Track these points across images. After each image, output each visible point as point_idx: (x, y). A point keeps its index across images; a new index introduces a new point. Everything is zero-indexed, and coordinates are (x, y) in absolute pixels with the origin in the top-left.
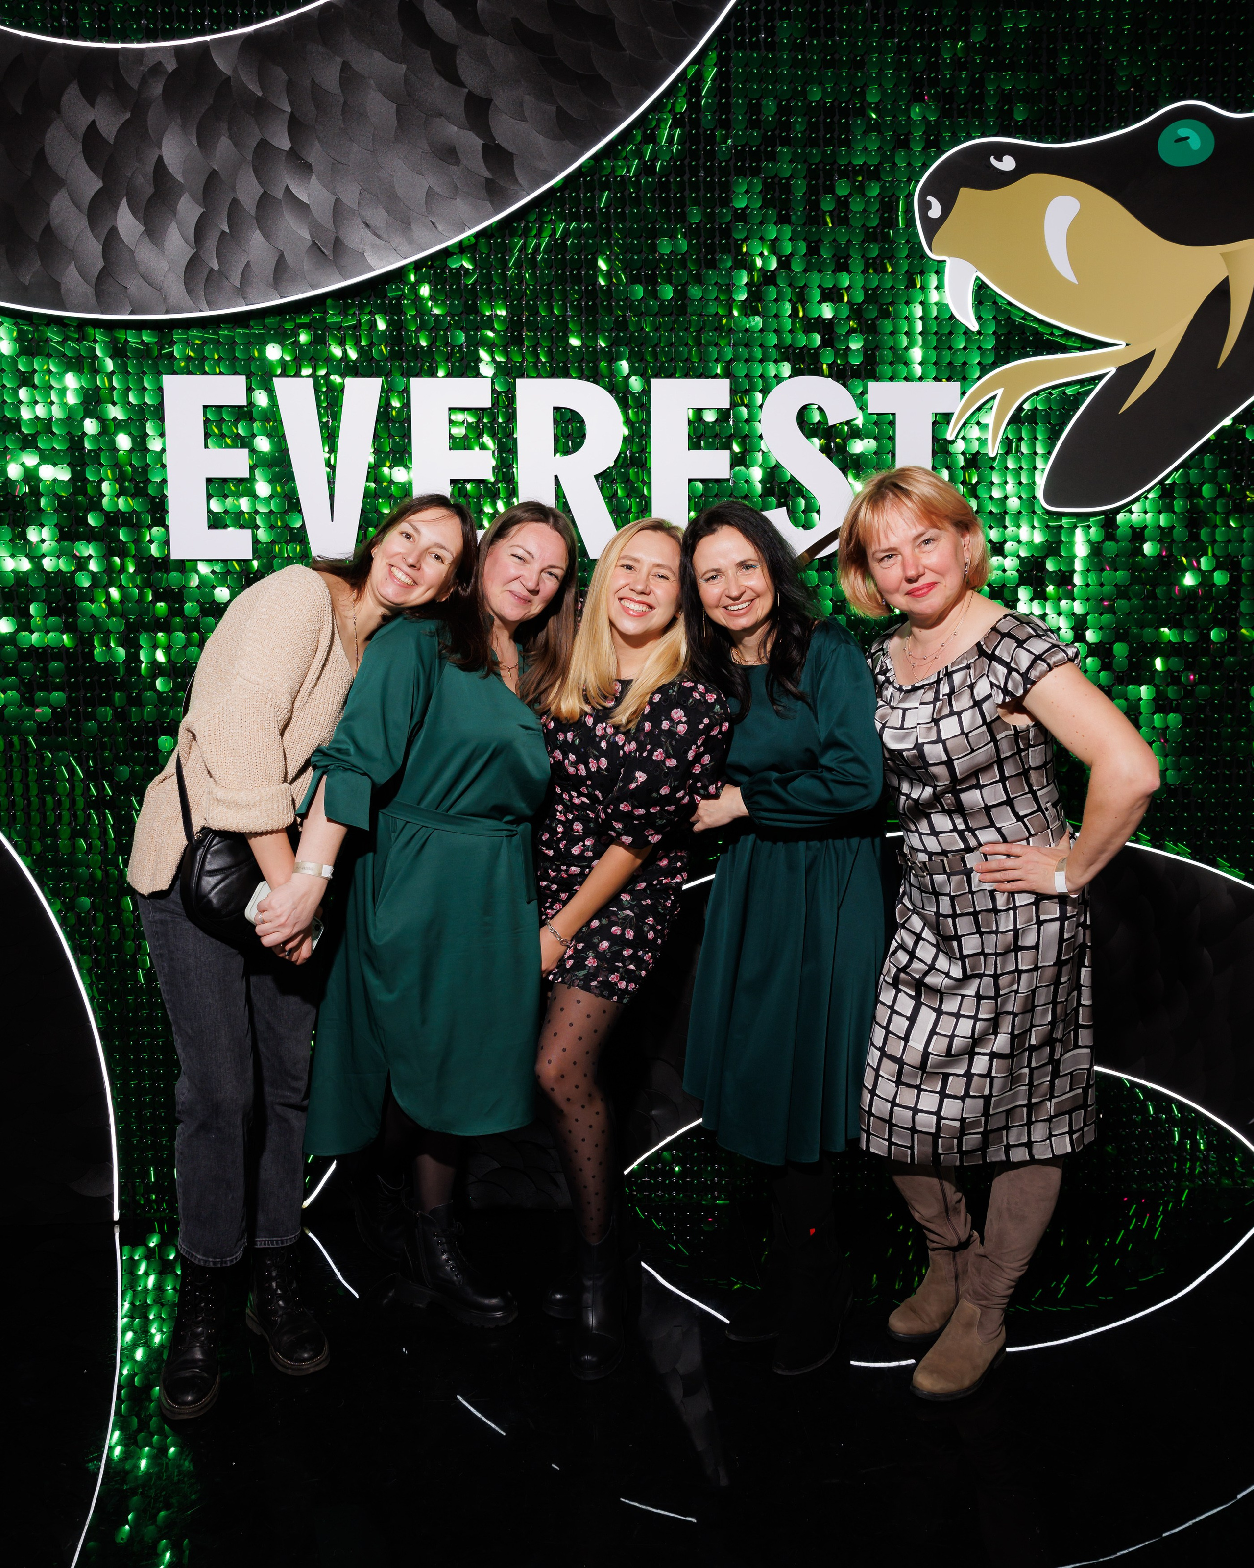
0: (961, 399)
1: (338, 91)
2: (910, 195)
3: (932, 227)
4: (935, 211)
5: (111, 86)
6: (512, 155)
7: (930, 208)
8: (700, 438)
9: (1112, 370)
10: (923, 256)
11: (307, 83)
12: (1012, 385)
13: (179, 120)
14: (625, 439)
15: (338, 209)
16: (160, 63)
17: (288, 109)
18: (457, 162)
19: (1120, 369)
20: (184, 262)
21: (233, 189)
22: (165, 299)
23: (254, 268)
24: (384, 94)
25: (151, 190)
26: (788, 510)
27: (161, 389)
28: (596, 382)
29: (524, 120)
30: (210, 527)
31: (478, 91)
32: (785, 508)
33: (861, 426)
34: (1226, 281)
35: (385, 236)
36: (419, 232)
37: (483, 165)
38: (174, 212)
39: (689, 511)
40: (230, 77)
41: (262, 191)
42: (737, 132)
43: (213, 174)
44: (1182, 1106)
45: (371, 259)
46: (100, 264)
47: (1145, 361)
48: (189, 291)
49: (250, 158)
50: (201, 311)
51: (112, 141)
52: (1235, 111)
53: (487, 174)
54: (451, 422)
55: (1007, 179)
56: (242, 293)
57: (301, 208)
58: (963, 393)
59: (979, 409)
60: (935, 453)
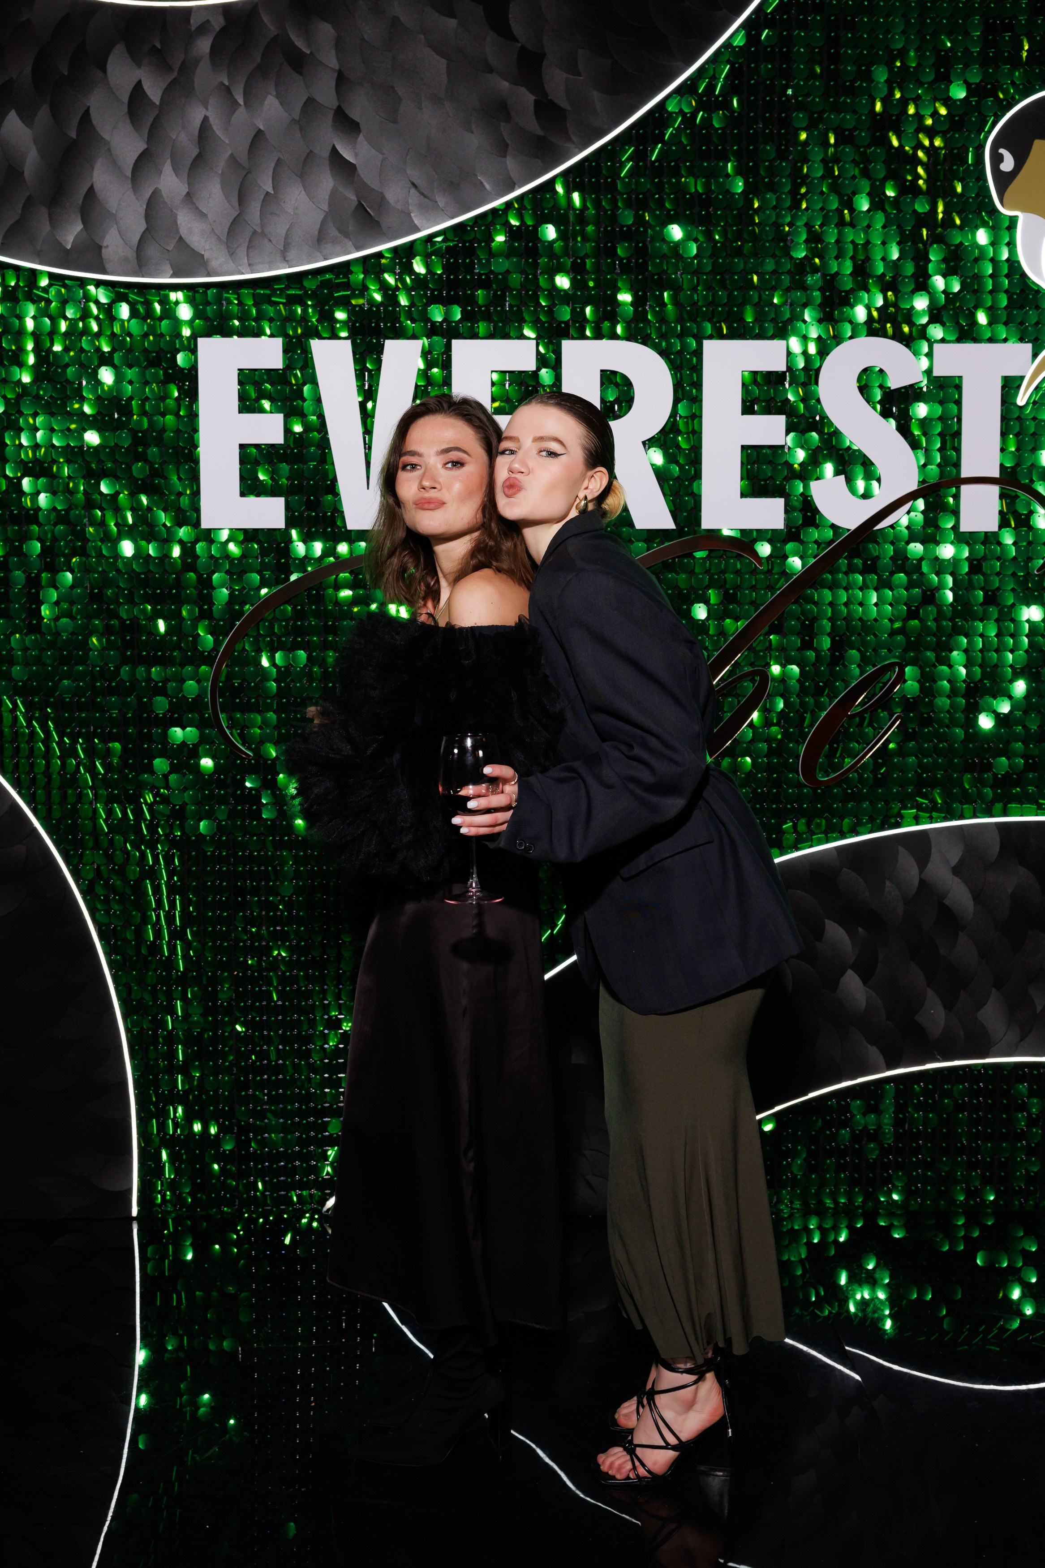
0: (1033, 361)
2: (980, 148)
3: (1004, 181)
4: (1008, 164)
6: (564, 110)
7: (1002, 161)
8: (754, 401)
11: (356, 39)
13: (226, 81)
14: (675, 403)
15: (383, 168)
16: (208, 21)
17: (337, 68)
18: (508, 118)
20: (227, 224)
21: (278, 149)
22: (204, 264)
23: (299, 230)
24: (435, 49)
25: (195, 151)
26: (846, 478)
27: (195, 353)
28: (644, 343)
29: (578, 73)
30: (244, 494)
31: (529, 46)
32: (843, 477)
33: (925, 389)
35: (432, 195)
36: (467, 191)
37: (535, 121)
39: (742, 479)
40: (278, 35)
41: (308, 151)
42: (798, 82)
43: (259, 134)
45: (418, 220)
46: (143, 226)
48: (232, 254)
49: (297, 118)
50: (243, 274)
51: (158, 103)
53: (539, 132)
54: (493, 384)
56: (284, 255)
57: (346, 167)
60: (1004, 418)
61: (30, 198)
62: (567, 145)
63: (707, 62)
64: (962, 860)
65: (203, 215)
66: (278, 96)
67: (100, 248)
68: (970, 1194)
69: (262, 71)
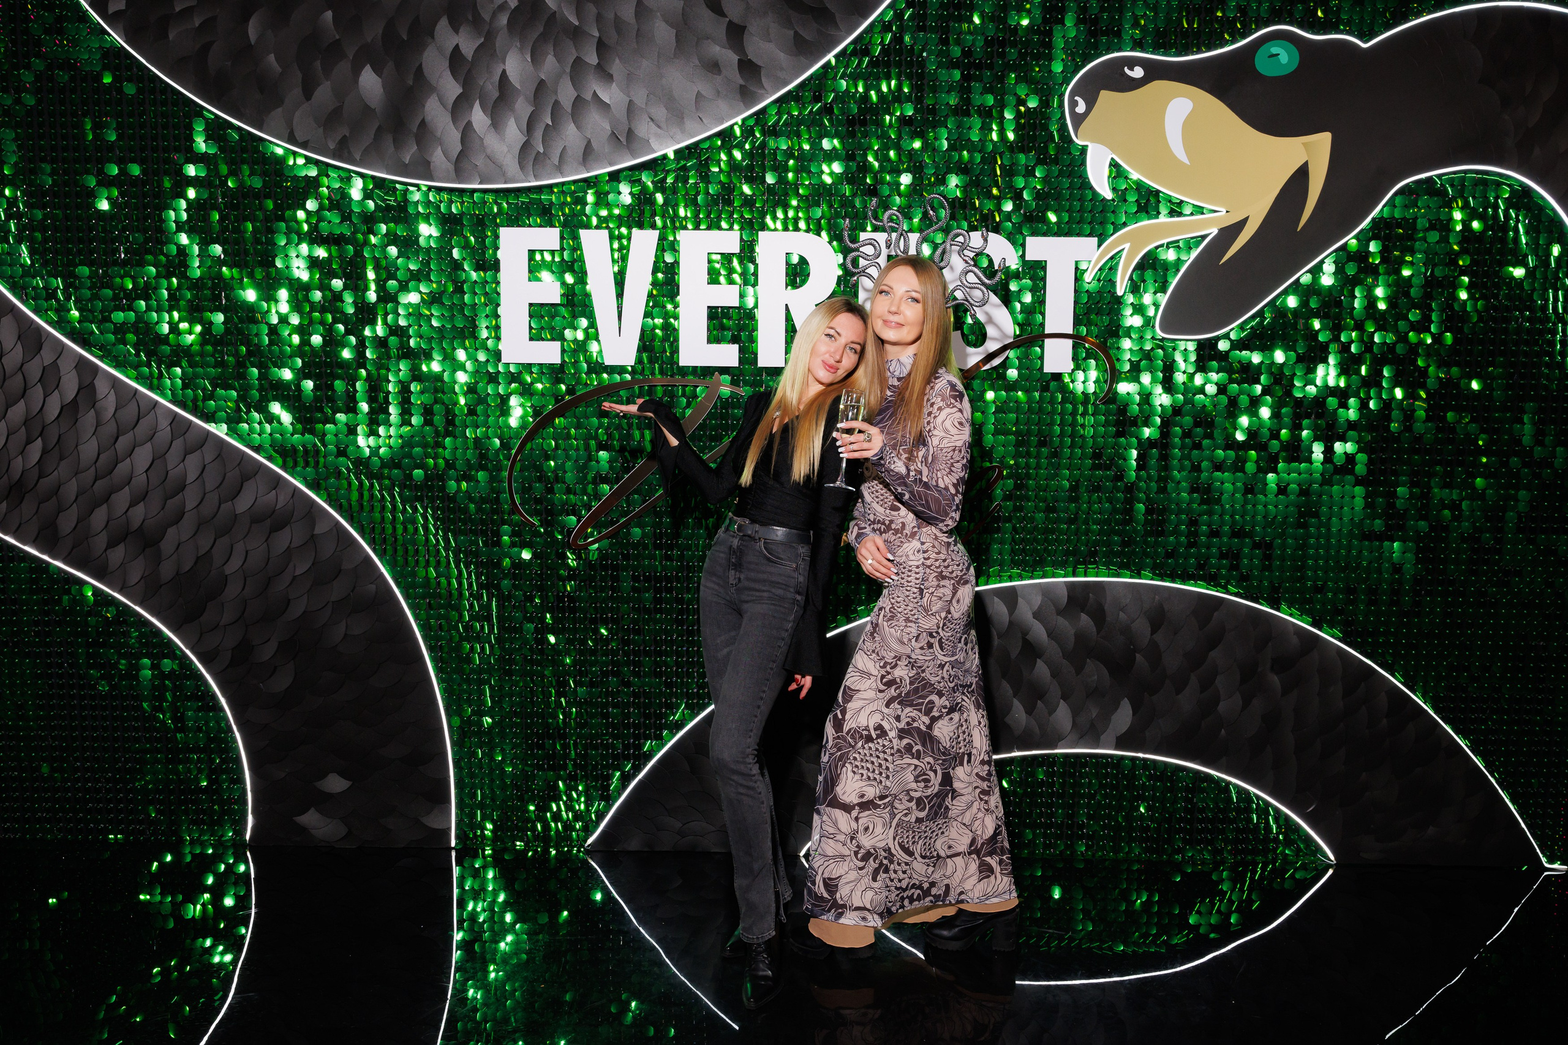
1: (633, 21)
2: (1062, 96)
3: (1078, 120)
4: (1081, 108)
5: (470, 18)
6: (760, 67)
7: (1076, 105)
9: (1214, 231)
10: (1071, 141)
11: (611, 16)
12: (1136, 239)
13: (518, 44)
14: (839, 277)
15: (631, 108)
17: (597, 34)
18: (719, 72)
19: (1221, 230)
20: (519, 147)
21: (556, 93)
22: (504, 174)
23: (570, 152)
24: (667, 22)
25: (496, 94)
26: (962, 332)
27: (497, 237)
28: (819, 234)
29: (770, 41)
30: (531, 339)
31: (736, 20)
33: (1019, 270)
34: (1306, 164)
35: (665, 127)
36: (689, 124)
37: (738, 76)
38: (513, 110)
41: (576, 95)
43: (542, 83)
44: (1258, 797)
45: (654, 143)
46: (459, 148)
47: (1241, 225)
48: (522, 166)
49: (568, 70)
50: (530, 182)
51: (470, 59)
52: (1318, 33)
53: (742, 82)
54: (709, 262)
55: (1136, 84)
56: (560, 169)
57: (604, 106)
58: (1099, 246)
59: (1112, 258)
60: (1076, 291)
61: (379, 128)
62: (763, 91)
63: (865, 31)
64: (1040, 607)
65: (502, 139)
66: (555, 56)
67: (428, 163)
68: (1046, 847)
69: (544, 37)
